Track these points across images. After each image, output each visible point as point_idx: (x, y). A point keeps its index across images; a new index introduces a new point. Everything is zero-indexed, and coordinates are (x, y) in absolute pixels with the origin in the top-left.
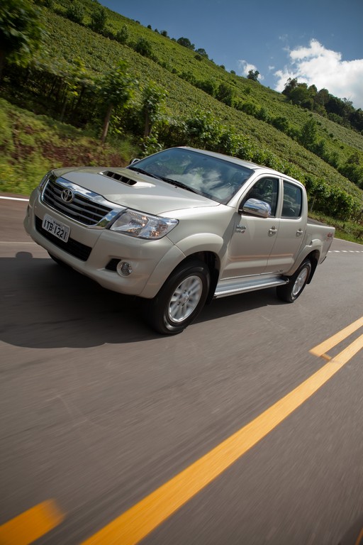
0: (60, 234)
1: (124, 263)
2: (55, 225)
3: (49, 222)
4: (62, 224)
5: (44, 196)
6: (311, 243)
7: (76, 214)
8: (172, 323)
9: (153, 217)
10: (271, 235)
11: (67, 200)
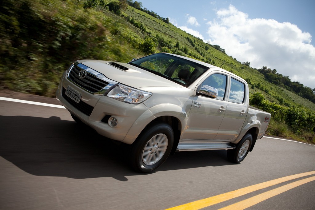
0: (75, 98)
1: (113, 118)
2: (73, 92)
3: (69, 91)
4: (77, 91)
5: (70, 75)
6: (252, 122)
7: (86, 85)
8: (144, 164)
9: (135, 89)
10: (220, 112)
11: (82, 77)
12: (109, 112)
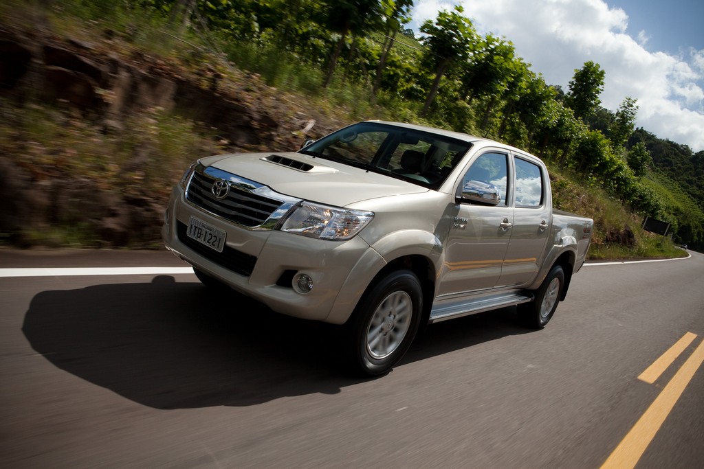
0: (211, 241)
1: (302, 275)
2: (204, 230)
3: (196, 227)
4: (215, 228)
5: (188, 193)
6: (561, 241)
7: (233, 213)
8: (372, 359)
9: (338, 210)
10: (504, 230)
11: (220, 196)
12: (291, 263)
